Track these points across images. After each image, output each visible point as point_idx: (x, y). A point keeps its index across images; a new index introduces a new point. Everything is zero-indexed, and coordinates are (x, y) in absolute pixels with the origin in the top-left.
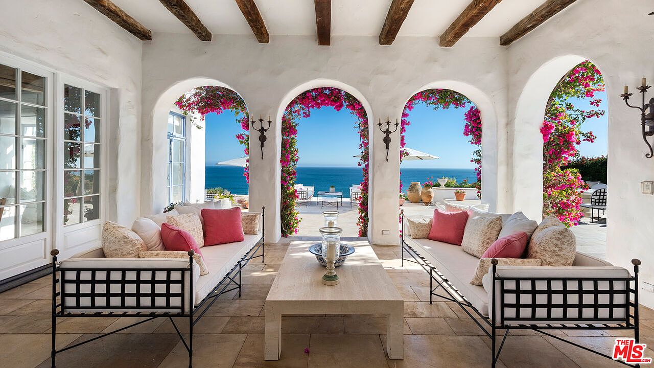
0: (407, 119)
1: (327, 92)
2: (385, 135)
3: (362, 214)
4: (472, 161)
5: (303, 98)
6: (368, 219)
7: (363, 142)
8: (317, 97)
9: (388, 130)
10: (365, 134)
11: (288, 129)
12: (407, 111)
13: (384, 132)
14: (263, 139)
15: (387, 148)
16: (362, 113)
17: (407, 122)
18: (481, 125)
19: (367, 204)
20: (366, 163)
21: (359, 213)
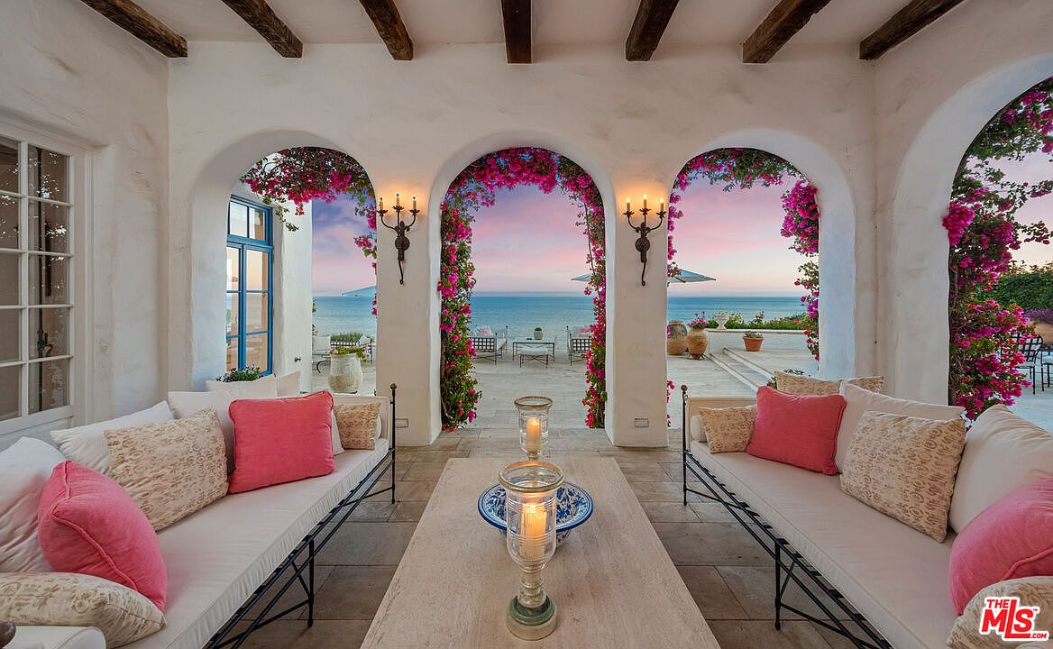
0: (678, 207)
1: (527, 157)
2: (639, 235)
3: (593, 385)
4: (797, 283)
5: (481, 169)
6: (605, 395)
7: (594, 250)
8: (507, 167)
9: (643, 224)
10: (597, 236)
11: (453, 228)
12: (678, 191)
13: (637, 230)
14: (402, 245)
15: (644, 260)
16: (593, 196)
17: (677, 211)
18: (818, 215)
19: (603, 366)
20: (600, 290)
21: (588, 382)
